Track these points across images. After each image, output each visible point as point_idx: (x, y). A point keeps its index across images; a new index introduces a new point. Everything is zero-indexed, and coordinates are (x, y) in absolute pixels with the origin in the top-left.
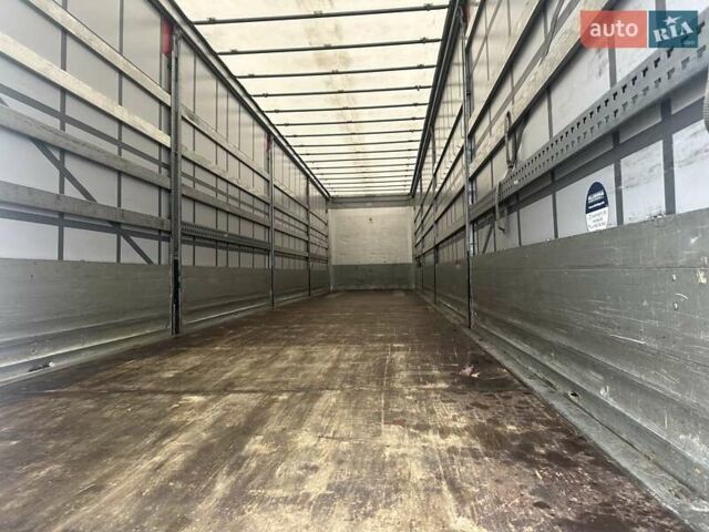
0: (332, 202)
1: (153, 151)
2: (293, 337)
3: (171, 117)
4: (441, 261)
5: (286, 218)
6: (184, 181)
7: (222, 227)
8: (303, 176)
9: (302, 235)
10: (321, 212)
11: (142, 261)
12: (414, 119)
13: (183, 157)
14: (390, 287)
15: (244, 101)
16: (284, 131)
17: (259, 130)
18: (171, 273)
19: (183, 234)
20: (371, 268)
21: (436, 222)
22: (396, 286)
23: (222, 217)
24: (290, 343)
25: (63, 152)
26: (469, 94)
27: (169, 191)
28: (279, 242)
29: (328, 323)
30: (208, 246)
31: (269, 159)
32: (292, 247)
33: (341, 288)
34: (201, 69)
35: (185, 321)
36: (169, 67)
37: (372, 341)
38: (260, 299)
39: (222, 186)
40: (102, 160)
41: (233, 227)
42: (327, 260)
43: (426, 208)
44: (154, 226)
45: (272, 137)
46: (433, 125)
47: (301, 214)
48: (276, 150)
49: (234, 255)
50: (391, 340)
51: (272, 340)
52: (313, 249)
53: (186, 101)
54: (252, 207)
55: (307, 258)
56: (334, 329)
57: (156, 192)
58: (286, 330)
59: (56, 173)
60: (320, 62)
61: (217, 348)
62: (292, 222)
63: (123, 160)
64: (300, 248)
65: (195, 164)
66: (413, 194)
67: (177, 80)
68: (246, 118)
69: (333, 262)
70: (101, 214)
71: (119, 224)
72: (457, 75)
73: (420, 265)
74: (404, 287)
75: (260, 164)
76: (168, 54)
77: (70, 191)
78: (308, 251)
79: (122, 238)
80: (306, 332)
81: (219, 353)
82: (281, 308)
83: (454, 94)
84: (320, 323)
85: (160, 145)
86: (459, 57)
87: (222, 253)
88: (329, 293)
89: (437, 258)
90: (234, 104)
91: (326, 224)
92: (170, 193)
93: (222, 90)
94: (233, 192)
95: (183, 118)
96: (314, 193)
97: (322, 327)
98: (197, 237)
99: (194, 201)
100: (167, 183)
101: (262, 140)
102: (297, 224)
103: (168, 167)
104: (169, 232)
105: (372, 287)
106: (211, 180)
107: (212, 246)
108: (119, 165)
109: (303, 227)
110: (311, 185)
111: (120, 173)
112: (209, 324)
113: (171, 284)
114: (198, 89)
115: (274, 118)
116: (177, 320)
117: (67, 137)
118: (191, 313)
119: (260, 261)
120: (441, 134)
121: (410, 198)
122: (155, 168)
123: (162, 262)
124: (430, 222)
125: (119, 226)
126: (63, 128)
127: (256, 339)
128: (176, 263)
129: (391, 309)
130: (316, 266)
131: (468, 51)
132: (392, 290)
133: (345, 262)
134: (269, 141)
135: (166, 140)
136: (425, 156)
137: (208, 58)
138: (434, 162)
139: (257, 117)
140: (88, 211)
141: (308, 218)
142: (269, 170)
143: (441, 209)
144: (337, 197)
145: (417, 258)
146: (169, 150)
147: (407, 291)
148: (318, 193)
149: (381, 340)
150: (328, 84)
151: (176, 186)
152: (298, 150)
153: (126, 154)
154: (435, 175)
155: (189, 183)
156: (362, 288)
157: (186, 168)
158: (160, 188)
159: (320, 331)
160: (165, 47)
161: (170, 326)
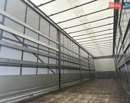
0: (94, 58)
1: (55, 53)
2: (82, 91)
3: (59, 46)
5: (84, 62)
7: (69, 65)
8: (87, 54)
9: (88, 65)
10: (92, 60)
11: (53, 73)
12: (110, 40)
13: (61, 53)
15: (74, 41)
16: (82, 45)
17: (77, 46)
18: (59, 75)
19: (61, 67)
20: (105, 72)
21: (119, 62)
22: (112, 76)
23: (69, 63)
24: (81, 93)
25: (38, 54)
26: (121, 34)
28: (82, 67)
29: (92, 87)
30: (67, 69)
31: (79, 51)
32: (85, 68)
33: (98, 77)
34: (65, 37)
35: (62, 85)
36: (58, 37)
37: (101, 94)
39: (69, 57)
40: (45, 55)
41: (72, 65)
42: (94, 70)
43: (116, 58)
44: (55, 66)
45: (80, 47)
46: (115, 41)
47: (87, 61)
48: (81, 49)
49: (72, 71)
51: (77, 92)
52: (91, 68)
53: (62, 42)
54: (76, 61)
55: (89, 70)
56: (93, 89)
57: (56, 60)
59: (37, 58)
60: (87, 32)
62: (85, 63)
63: (49, 55)
65: (64, 54)
67: (60, 39)
68: (74, 44)
69: (96, 71)
70: (45, 65)
71: (48, 66)
72: (118, 30)
74: (114, 77)
75: (77, 52)
77: (39, 61)
78: (89, 69)
79: (49, 69)
80: (86, 90)
83: (118, 34)
84: (90, 87)
87: (70, 70)
88: (95, 78)
89: (120, 71)
90: (71, 42)
91: (94, 63)
92: (59, 60)
93: (69, 40)
94: (72, 58)
95: (61, 46)
98: (64, 68)
99: (64, 61)
103: (58, 55)
104: (59, 67)
105: (106, 77)
106: (67, 56)
110: (89, 55)
111: (49, 57)
113: (59, 77)
114: (64, 40)
115: (80, 43)
116: (60, 85)
117: (39, 52)
119: (78, 72)
120: (117, 42)
121: (113, 56)
122: (56, 55)
123: (57, 73)
126: (38, 50)
127: (74, 91)
128: (60, 73)
129: (109, 83)
130: (92, 72)
131: (119, 24)
132: (110, 77)
133: (99, 71)
135: (58, 50)
136: (114, 47)
138: (116, 48)
139: (76, 44)
140: (42, 65)
141: (89, 62)
142: (79, 53)
144: (96, 57)
145: (116, 70)
146: (58, 52)
148: (91, 56)
149: (103, 94)
151: (60, 58)
152: (86, 49)
155: (62, 57)
156: (103, 77)
157: (62, 55)
158: (57, 59)
159: (89, 89)
160: (58, 34)
161: (58, 86)
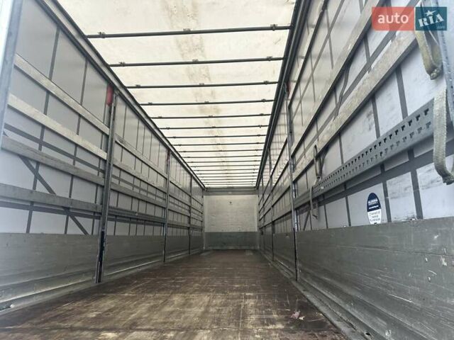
0: (206, 191)
1: (95, 162)
2: (178, 286)
3: (109, 142)
4: (276, 232)
5: (176, 202)
6: (113, 180)
7: (135, 209)
8: (188, 175)
9: (186, 212)
10: (199, 198)
11: (81, 232)
12: (258, 143)
13: (114, 165)
14: (244, 247)
15: (155, 132)
16: (178, 148)
17: (162, 148)
18: (99, 241)
19: (109, 214)
20: (230, 235)
21: (273, 206)
22: (247, 247)
23: (135, 202)
24: (176, 291)
25: (38, 163)
26: (291, 132)
27: (103, 187)
28: (171, 217)
29: (201, 276)
30: (125, 221)
31: (168, 166)
32: (179, 220)
33: (211, 248)
34: (129, 113)
35: (105, 274)
36: (110, 112)
37: (231, 291)
38: (155, 257)
39: (137, 183)
40: (62, 168)
41: (142, 209)
42: (201, 229)
43: (266, 196)
44: (90, 209)
45: (171, 152)
46: (269, 147)
47: (186, 199)
48: (173, 159)
49: (141, 227)
50: (245, 290)
51: (163, 289)
52: (193, 222)
53: (118, 131)
54: (156, 196)
55: (189, 228)
56: (205, 280)
57: (95, 187)
58: (173, 281)
59: (32, 176)
60: (202, 111)
61: (126, 294)
62: (180, 204)
63: (75, 168)
64: (184, 221)
65: (121, 169)
66: (257, 187)
67: (114, 119)
68: (155, 141)
69: (206, 230)
70: (58, 202)
71: (69, 208)
72: (283, 119)
73: (262, 233)
74: (252, 248)
75: (162, 168)
76: (110, 105)
77: (40, 188)
78: (189, 223)
79: (69, 218)
80: (186, 283)
81: (127, 298)
82: (170, 263)
83: (282, 130)
84: (196, 276)
85: (100, 158)
86: (284, 109)
87: (134, 226)
88: (202, 252)
89: (273, 230)
90: (148, 133)
91: (202, 205)
92: (104, 188)
93: (141, 125)
94: (144, 186)
95: (116, 142)
96: (195, 185)
97: (197, 278)
98: (118, 216)
99: (118, 192)
100: (102, 182)
101: (164, 154)
102: (184, 206)
103: (103, 172)
104: (100, 213)
105: (231, 248)
106: (130, 179)
107: (127, 222)
108: (72, 171)
109: (187, 207)
110: (193, 181)
111: (73, 176)
112: (121, 275)
113: (99, 248)
114: (127, 124)
115: (173, 141)
116: (100, 272)
117: (42, 154)
118: (109, 268)
119: (157, 231)
120: (275, 153)
121: (255, 190)
122: (95, 172)
123: (95, 233)
124: (268, 206)
125: (69, 210)
126: (40, 149)
127: (152, 288)
128: (103, 233)
129: (244, 265)
130: (195, 233)
131: (290, 107)
132: (245, 250)
133: (213, 230)
134: (168, 154)
135: (104, 155)
136: (265, 164)
137: (135, 107)
138: (271, 168)
139: (162, 141)
140: (50, 201)
141: (190, 202)
142: (167, 172)
143: (276, 198)
144: (210, 188)
145: (260, 228)
146: (105, 161)
147: (255, 251)
148: (197, 186)
149: (237, 290)
150: (207, 123)
151: (108, 184)
152: (186, 160)
153: (78, 164)
154: (271, 177)
155: (116, 181)
156: (225, 248)
157: (115, 172)
158: (97, 185)
159: (196, 282)
160: (109, 101)
161: (95, 278)
